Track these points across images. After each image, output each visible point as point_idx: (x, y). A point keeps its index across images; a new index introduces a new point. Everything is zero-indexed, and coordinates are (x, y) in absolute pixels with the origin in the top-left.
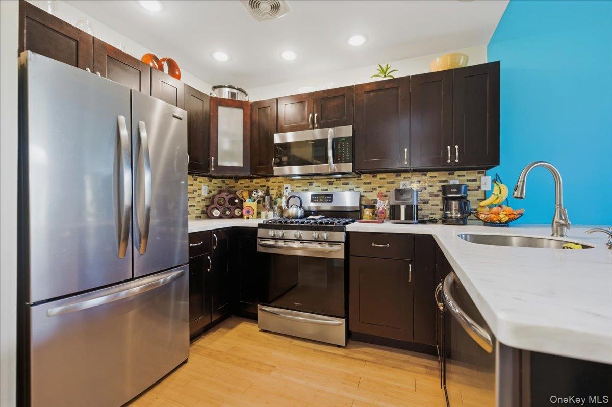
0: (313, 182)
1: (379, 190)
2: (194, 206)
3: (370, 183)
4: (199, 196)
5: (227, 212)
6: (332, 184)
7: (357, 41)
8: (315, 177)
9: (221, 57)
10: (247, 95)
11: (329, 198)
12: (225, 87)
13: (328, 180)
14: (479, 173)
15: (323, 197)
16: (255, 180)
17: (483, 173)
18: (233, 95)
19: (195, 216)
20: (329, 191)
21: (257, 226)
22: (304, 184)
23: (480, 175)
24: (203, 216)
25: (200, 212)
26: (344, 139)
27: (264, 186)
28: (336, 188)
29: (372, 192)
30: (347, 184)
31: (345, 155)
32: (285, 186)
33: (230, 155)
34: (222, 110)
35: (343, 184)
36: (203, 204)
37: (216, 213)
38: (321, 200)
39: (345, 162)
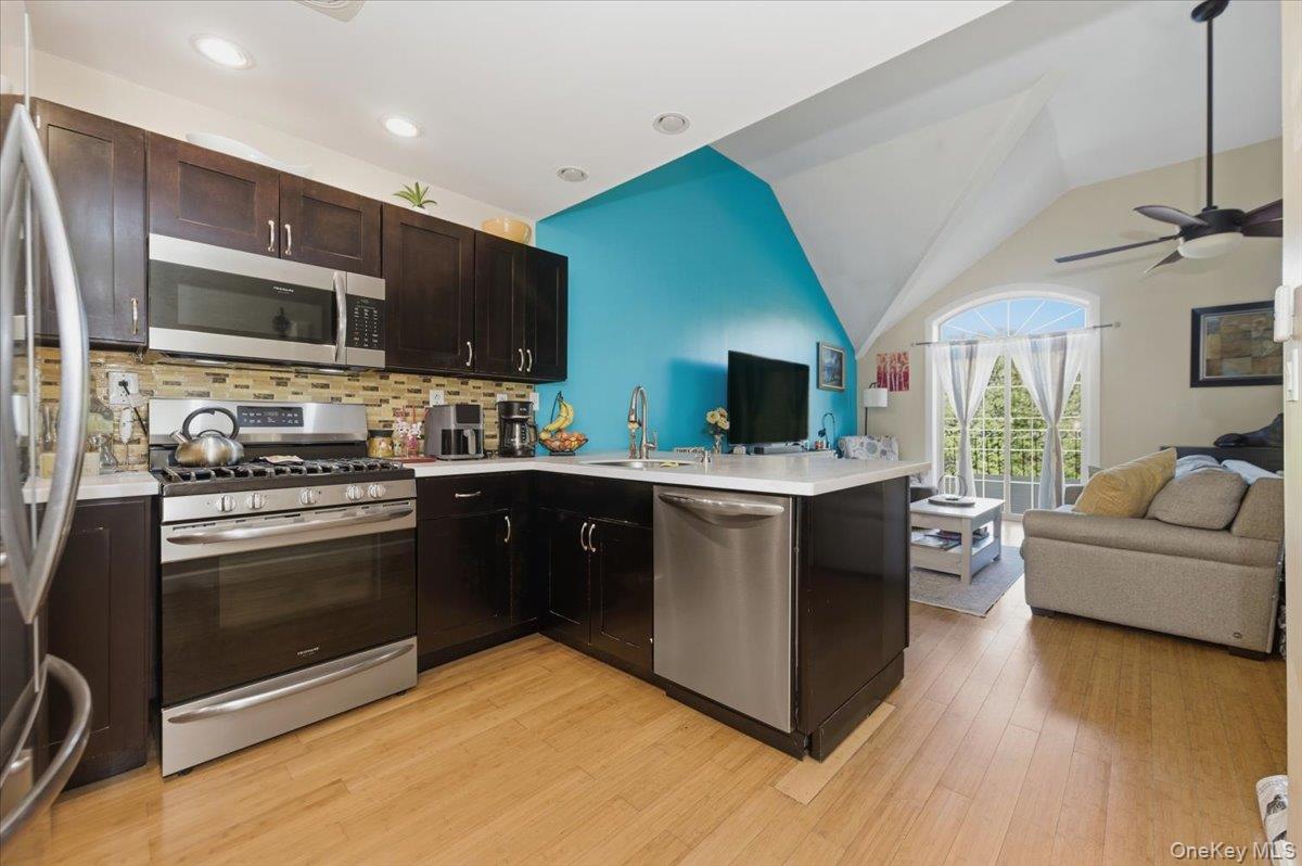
0: (227, 375)
1: (394, 403)
3: (375, 389)
6: (285, 384)
8: (234, 365)
11: (293, 415)
13: (275, 375)
14: (528, 387)
15: (276, 414)
17: (531, 387)
20: (275, 400)
23: (529, 390)
26: (366, 302)
28: (297, 393)
29: (379, 406)
31: (370, 333)
32: (117, 377)
35: (314, 386)
38: (270, 420)
39: (369, 348)
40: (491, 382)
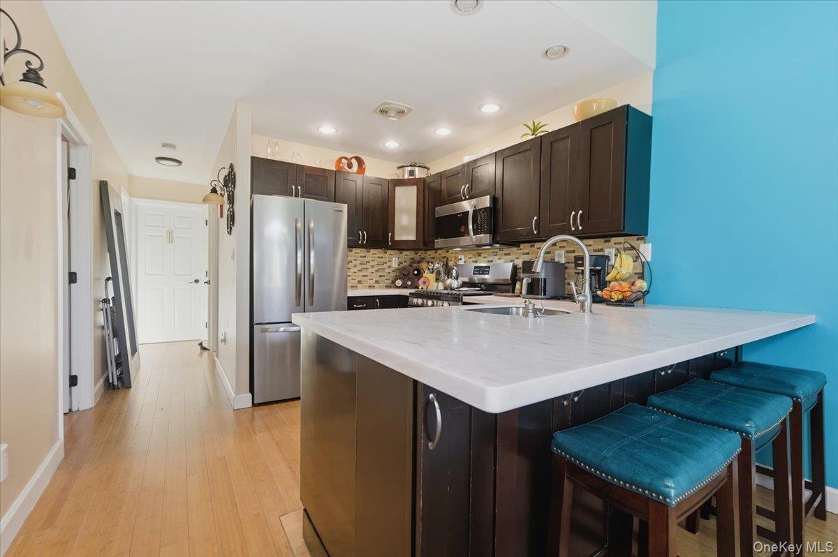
0: (481, 253)
2: (384, 276)
4: (389, 267)
5: (410, 283)
6: (496, 255)
7: (490, 108)
9: (392, 144)
10: (429, 169)
11: (487, 270)
12: (407, 166)
13: (493, 251)
14: (638, 239)
16: (429, 252)
18: (412, 173)
19: (385, 285)
20: (490, 263)
21: (408, 295)
22: (474, 256)
23: (639, 242)
24: (392, 285)
25: (390, 281)
26: (483, 210)
27: (445, 257)
30: (509, 254)
31: (484, 226)
32: (459, 257)
33: (405, 229)
34: (398, 190)
35: (505, 254)
36: (394, 274)
37: (399, 283)
38: (481, 272)
39: (484, 234)
40: (600, 239)
